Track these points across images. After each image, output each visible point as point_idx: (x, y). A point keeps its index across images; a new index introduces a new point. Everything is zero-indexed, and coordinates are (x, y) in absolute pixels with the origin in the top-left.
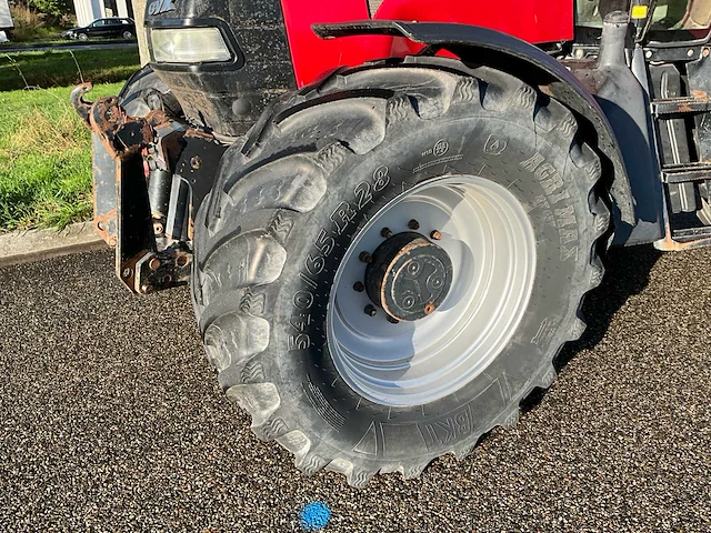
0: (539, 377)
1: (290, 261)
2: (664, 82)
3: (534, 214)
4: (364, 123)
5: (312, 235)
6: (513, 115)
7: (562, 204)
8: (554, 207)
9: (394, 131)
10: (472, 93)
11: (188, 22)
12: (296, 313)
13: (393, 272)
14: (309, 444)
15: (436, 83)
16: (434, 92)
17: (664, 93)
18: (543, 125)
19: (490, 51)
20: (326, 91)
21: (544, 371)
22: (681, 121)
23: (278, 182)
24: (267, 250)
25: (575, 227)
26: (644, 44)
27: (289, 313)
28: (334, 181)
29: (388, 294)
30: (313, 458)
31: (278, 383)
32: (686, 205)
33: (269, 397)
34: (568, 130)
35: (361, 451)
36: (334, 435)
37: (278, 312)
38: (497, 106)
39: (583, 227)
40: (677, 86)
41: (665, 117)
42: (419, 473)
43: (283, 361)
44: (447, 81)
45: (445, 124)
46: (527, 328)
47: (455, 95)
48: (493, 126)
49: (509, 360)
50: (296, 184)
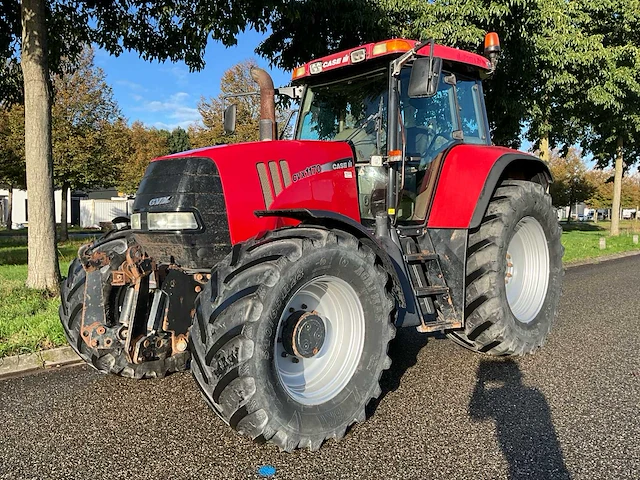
0: (373, 390)
1: (264, 311)
2: (408, 246)
3: (362, 298)
4: (293, 249)
5: (274, 298)
6: (351, 249)
7: (373, 292)
8: (370, 294)
9: (306, 253)
10: (333, 239)
11: (178, 210)
12: (265, 338)
13: (298, 329)
14: (267, 419)
15: (319, 234)
16: (319, 238)
17: (409, 252)
18: (362, 255)
19: (336, 221)
20: (267, 238)
21: (375, 386)
22: (419, 266)
23: (257, 275)
24: (254, 305)
25: (380, 304)
26: (396, 227)
27: (263, 338)
28: (282, 274)
29: (297, 341)
30: (268, 429)
31: (256, 378)
32: (429, 310)
33: (250, 387)
34: (372, 258)
35: (291, 427)
36: (279, 414)
37: (258, 337)
38: (344, 245)
39: (384, 305)
40: (414, 248)
41: (411, 263)
42: (318, 447)
43: (258, 365)
44: (324, 233)
45: (325, 251)
46: (364, 361)
47: (328, 239)
48: (343, 253)
49: (357, 379)
50: (266, 275)
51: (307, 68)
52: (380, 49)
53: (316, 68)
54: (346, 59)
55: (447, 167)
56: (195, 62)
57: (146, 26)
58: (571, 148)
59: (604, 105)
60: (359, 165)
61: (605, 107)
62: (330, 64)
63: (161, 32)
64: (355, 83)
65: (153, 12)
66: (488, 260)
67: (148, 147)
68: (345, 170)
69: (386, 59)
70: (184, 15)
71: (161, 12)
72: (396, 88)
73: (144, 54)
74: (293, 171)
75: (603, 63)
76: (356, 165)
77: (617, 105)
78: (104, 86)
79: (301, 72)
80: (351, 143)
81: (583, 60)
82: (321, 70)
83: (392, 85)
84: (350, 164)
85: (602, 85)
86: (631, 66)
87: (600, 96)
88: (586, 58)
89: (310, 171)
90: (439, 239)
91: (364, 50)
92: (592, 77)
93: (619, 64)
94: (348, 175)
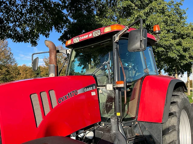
2: (128, 132)
17: (129, 136)
51: (72, 41)
52: (107, 30)
53: (76, 40)
54: (90, 35)
55: (144, 87)
56: (34, 43)
57: (16, 31)
58: (161, 71)
59: (174, 57)
60: (99, 87)
61: (174, 58)
62: (83, 38)
63: (22, 33)
64: (95, 47)
65: (19, 26)
66: (173, 139)
67: (27, 72)
68: (91, 91)
69: (111, 34)
70: (30, 27)
71: (22, 25)
72: (117, 48)
73: (14, 40)
74: (58, 96)
75: (172, 45)
76: (98, 87)
77: (178, 57)
78: (11, 53)
79: (69, 42)
80: (95, 75)
81: (166, 44)
82: (78, 41)
83: (115, 46)
84: (94, 87)
85: (173, 51)
86: (181, 45)
87: (172, 55)
88: (167, 43)
89: (70, 95)
90: (145, 128)
91: (99, 31)
92: (169, 49)
93: (177, 45)
94: (93, 94)
